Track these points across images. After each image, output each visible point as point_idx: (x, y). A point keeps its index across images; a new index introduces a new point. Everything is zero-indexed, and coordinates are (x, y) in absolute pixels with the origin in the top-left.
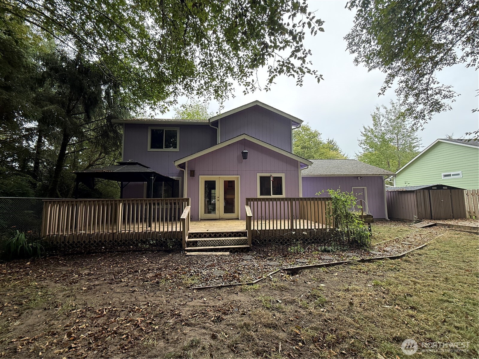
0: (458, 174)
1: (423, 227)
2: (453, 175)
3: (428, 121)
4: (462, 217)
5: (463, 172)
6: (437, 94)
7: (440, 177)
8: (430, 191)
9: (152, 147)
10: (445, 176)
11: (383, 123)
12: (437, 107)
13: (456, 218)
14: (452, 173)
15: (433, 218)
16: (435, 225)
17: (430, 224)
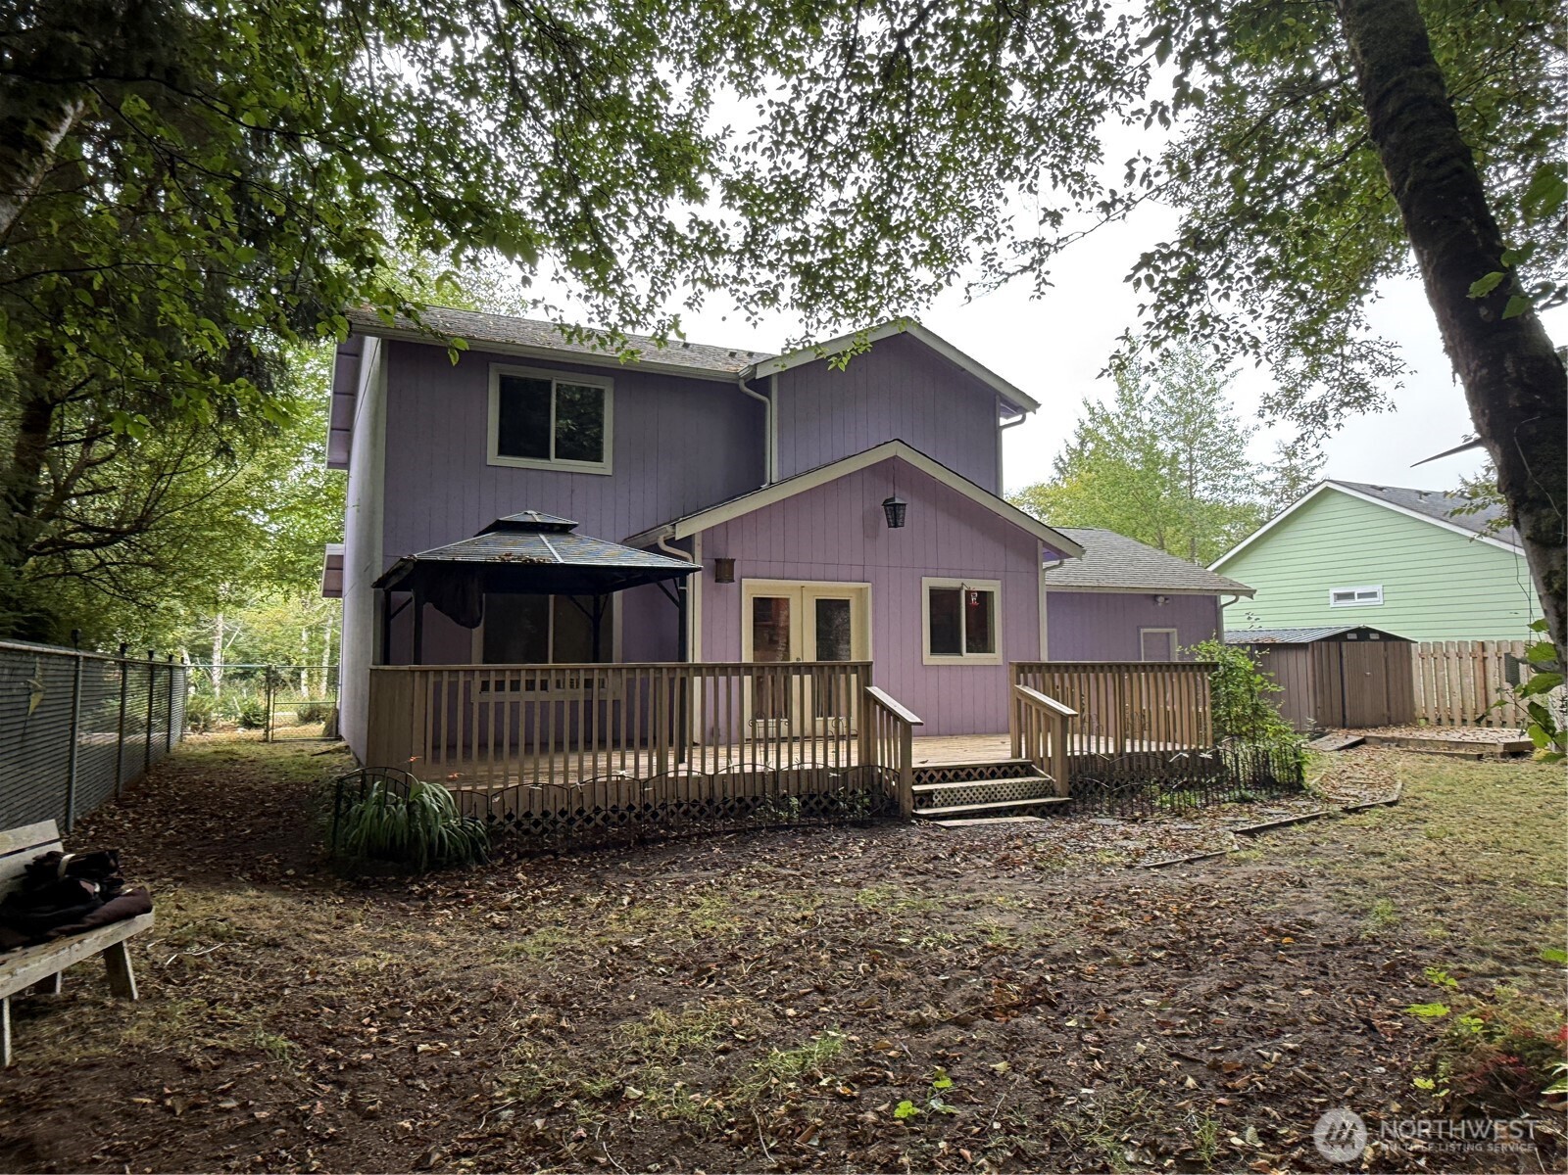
0: (1373, 595)
1: (1339, 749)
2: (1361, 596)
3: (1333, 432)
4: (1408, 718)
5: (1387, 589)
6: (1362, 357)
7: (1324, 601)
8: (1344, 645)
9: (503, 450)
10: (1340, 597)
11: (1148, 397)
12: (1358, 394)
13: (1397, 725)
14: (1357, 590)
15: (1348, 723)
16: (1362, 742)
17: (1353, 739)
